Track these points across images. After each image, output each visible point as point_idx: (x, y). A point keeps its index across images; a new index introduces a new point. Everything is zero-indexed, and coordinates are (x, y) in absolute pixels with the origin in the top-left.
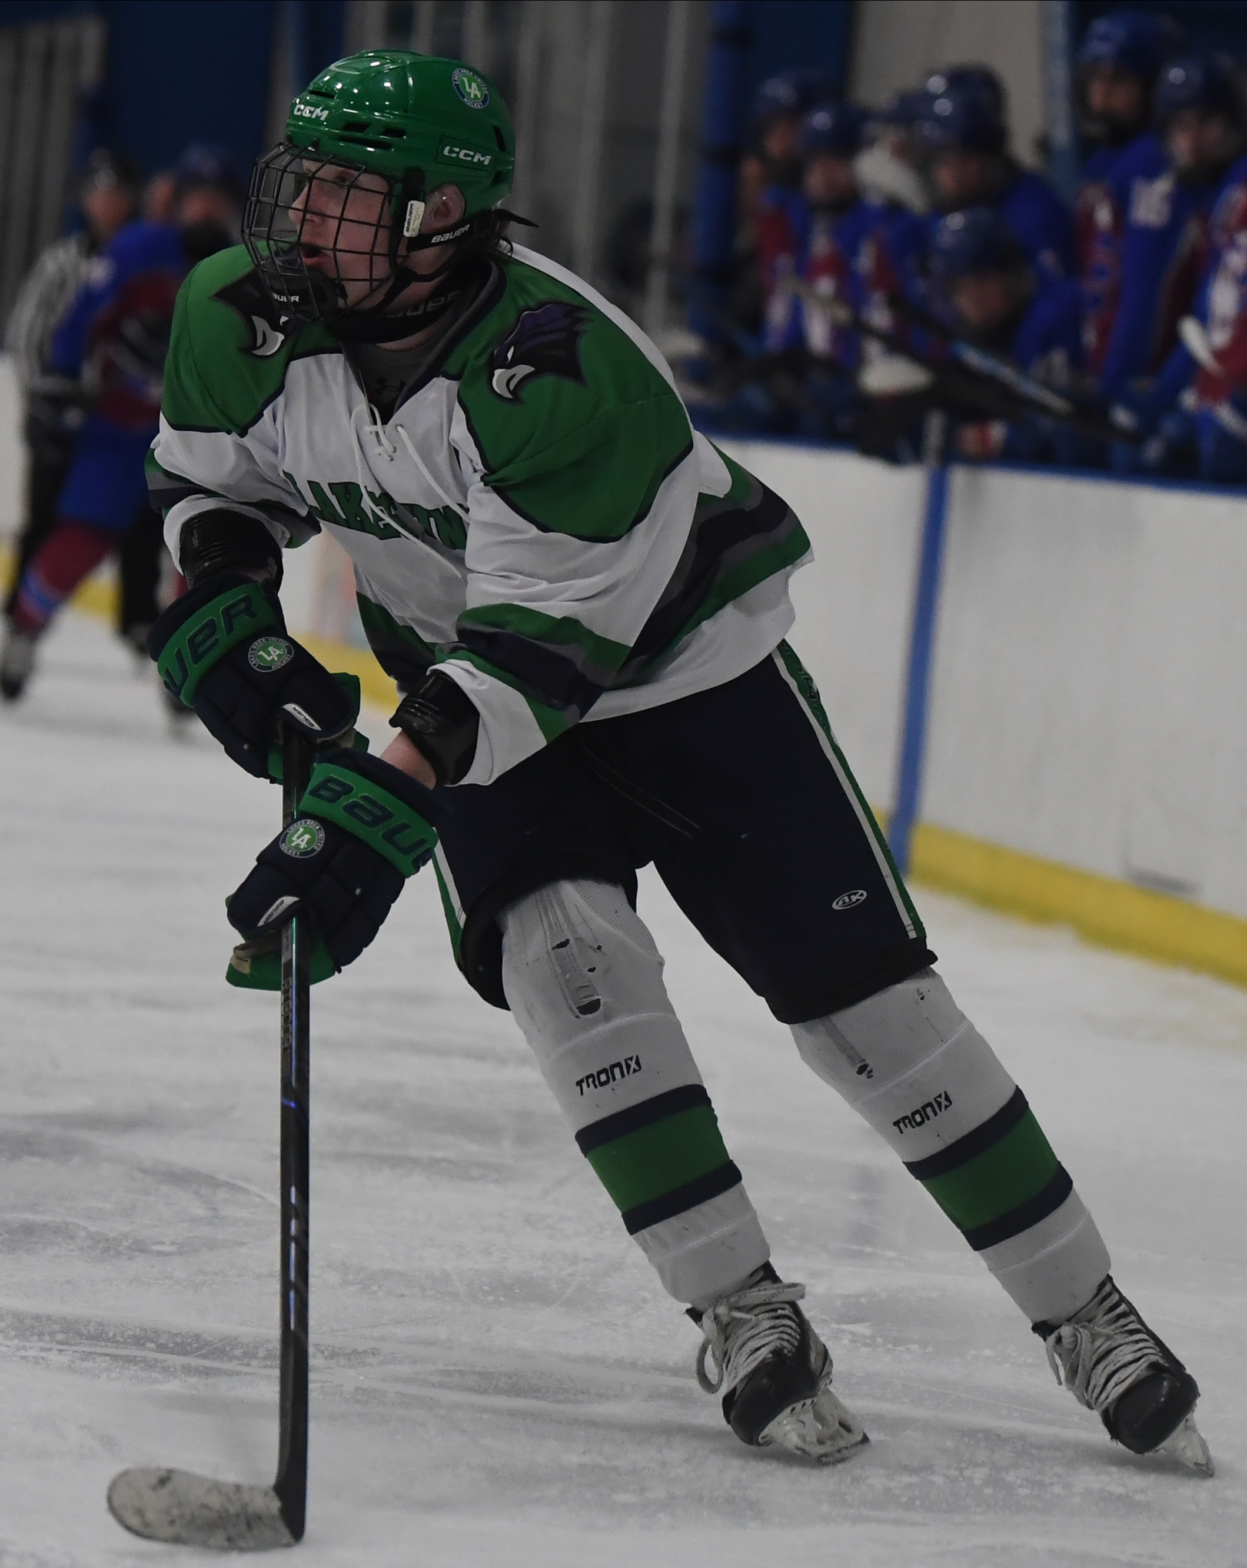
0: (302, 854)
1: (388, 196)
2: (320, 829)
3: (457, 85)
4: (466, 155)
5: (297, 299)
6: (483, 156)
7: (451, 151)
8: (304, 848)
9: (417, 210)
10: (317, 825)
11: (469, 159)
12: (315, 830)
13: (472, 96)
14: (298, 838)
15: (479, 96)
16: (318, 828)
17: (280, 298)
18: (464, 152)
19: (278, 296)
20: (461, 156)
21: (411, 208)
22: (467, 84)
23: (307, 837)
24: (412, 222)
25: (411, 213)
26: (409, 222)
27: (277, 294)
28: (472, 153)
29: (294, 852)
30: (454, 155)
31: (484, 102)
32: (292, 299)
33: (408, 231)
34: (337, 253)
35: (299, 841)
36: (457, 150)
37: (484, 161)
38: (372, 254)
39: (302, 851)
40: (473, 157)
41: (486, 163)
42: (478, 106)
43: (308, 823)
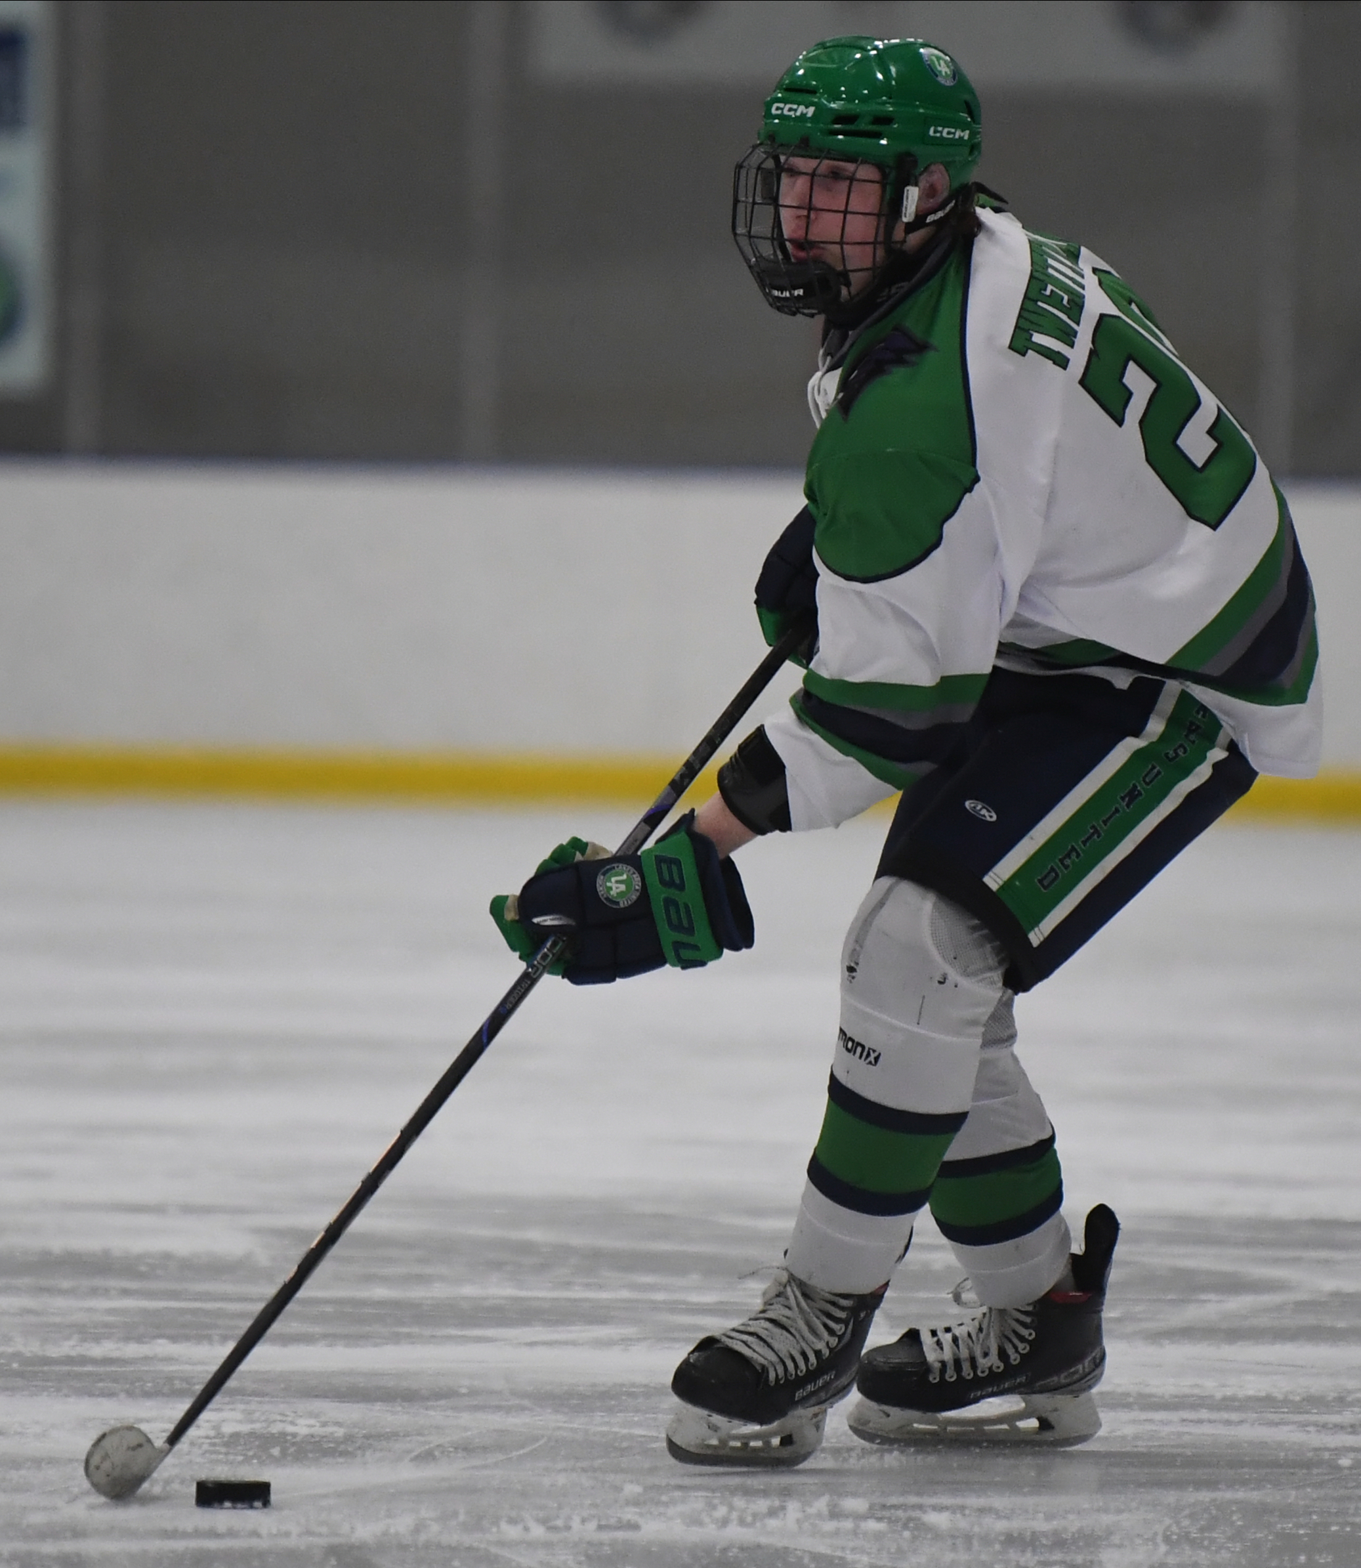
0: (607, 899)
1: (883, 183)
2: (637, 890)
3: (929, 65)
4: (949, 133)
5: (801, 292)
6: (963, 131)
7: (935, 132)
8: (613, 896)
9: (912, 196)
10: (638, 886)
11: (951, 136)
12: (633, 889)
13: (944, 74)
14: (617, 882)
15: (949, 73)
16: (637, 887)
17: (782, 293)
18: (946, 130)
19: (780, 292)
20: (945, 135)
21: (908, 194)
22: (936, 63)
23: (623, 887)
24: (908, 208)
25: (907, 198)
26: (906, 208)
27: (778, 290)
28: (953, 130)
29: (602, 893)
30: (938, 135)
31: (954, 78)
32: (796, 293)
33: (905, 216)
34: (845, 246)
35: (614, 886)
36: (940, 129)
37: (964, 136)
38: (874, 243)
39: (610, 897)
40: (954, 133)
41: (966, 137)
42: (949, 83)
43: (634, 876)
